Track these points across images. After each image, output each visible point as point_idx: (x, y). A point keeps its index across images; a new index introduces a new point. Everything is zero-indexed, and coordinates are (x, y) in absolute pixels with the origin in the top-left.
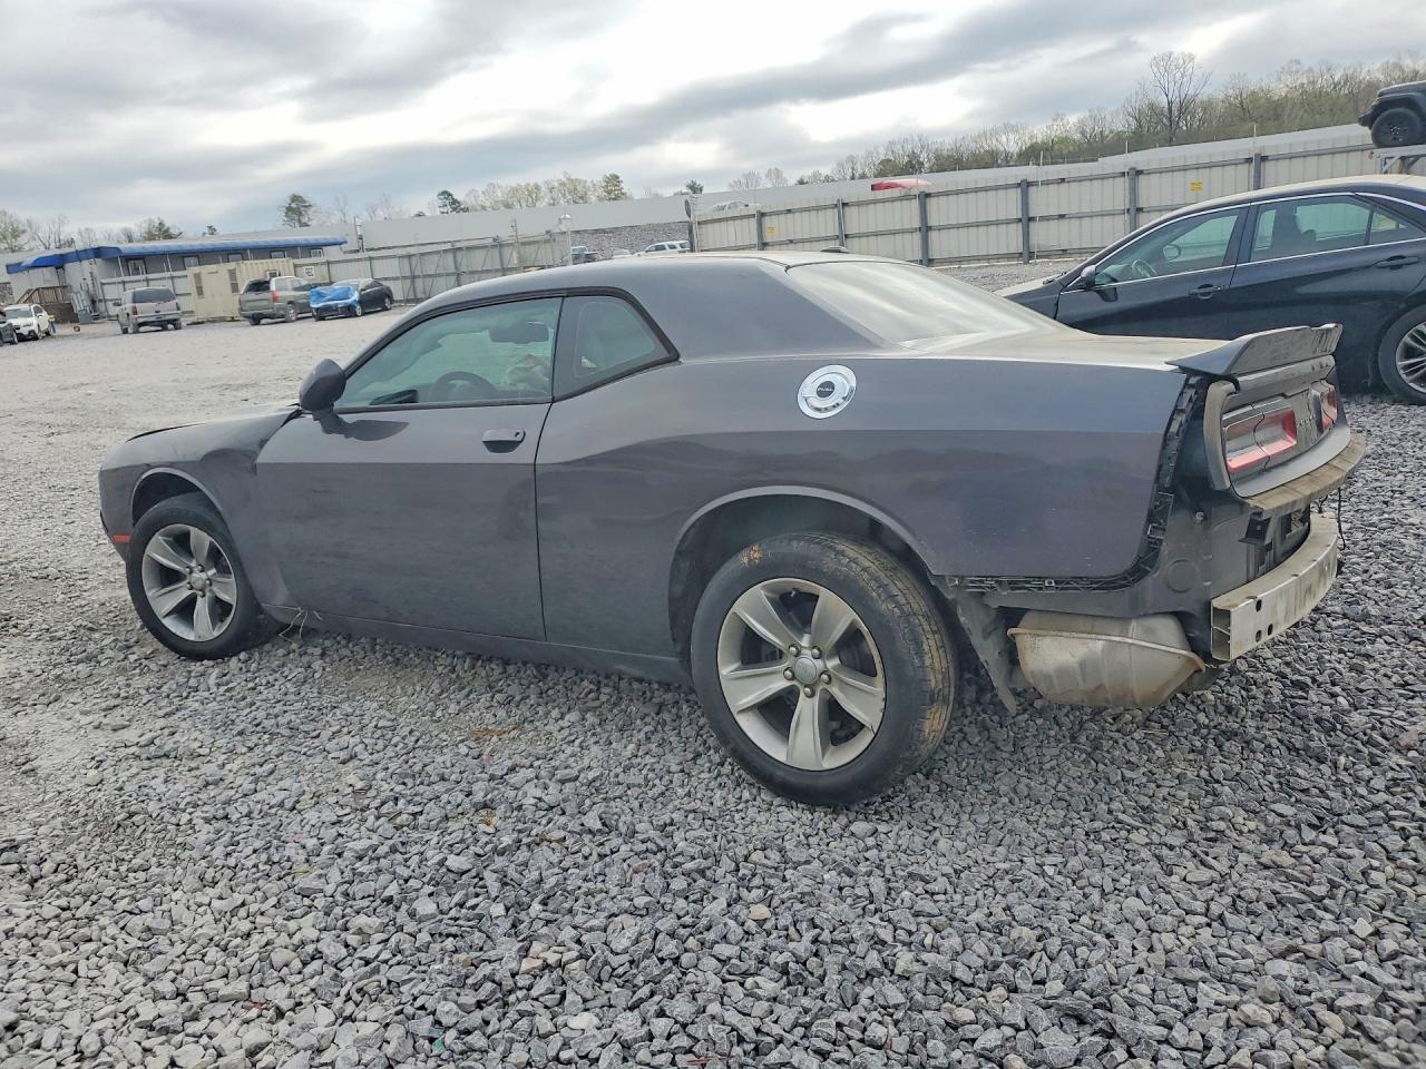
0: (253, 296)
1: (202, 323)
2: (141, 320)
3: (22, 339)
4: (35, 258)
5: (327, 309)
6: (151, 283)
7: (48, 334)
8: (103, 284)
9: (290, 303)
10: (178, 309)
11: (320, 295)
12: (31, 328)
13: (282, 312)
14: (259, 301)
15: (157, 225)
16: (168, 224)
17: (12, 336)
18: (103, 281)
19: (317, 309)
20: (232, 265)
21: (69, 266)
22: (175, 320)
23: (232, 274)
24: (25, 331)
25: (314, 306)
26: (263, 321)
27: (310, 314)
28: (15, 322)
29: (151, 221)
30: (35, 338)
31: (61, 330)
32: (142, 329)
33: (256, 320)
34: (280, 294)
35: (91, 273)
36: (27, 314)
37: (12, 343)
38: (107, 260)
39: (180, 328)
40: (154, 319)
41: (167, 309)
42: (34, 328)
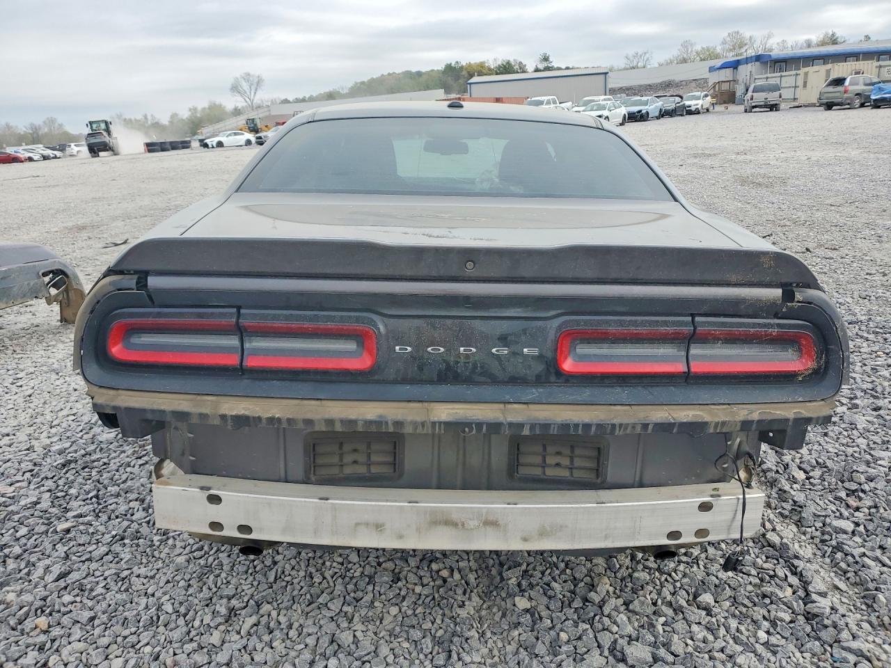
0: (831, 89)
1: (801, 106)
2: (754, 104)
3: (690, 113)
4: (722, 63)
5: (883, 100)
6: (769, 80)
7: (708, 110)
8: (755, 79)
9: (857, 95)
10: (780, 97)
11: (880, 89)
12: (697, 107)
13: (849, 101)
14: (835, 93)
15: (829, 36)
16: (838, 34)
17: (683, 111)
18: (756, 77)
19: (875, 100)
20: (829, 66)
21: (740, 67)
22: (776, 104)
23: (828, 72)
24: (693, 108)
25: (873, 97)
26: (834, 108)
27: (869, 104)
28: (687, 103)
29: (827, 34)
30: (699, 113)
31: (719, 108)
32: (753, 110)
33: (829, 106)
34: (851, 88)
35: (751, 72)
36: (698, 98)
37: (682, 115)
38: (761, 63)
39: (779, 110)
40: (762, 103)
41: (772, 97)
42: (699, 106)
